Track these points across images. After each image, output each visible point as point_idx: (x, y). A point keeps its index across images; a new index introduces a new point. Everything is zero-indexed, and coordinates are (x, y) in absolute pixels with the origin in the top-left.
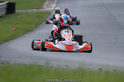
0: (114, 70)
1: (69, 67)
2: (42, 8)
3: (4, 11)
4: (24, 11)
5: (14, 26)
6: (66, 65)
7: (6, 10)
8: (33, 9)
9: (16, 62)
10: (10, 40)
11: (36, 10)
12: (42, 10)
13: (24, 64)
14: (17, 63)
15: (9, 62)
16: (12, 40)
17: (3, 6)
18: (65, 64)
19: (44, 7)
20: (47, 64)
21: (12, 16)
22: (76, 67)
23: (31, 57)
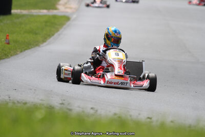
0: (172, 122)
1: (97, 111)
2: (56, 9)
4: (25, 12)
5: (8, 36)
6: (92, 108)
8: (40, 9)
9: (9, 97)
11: (44, 12)
12: (54, 12)
13: (24, 102)
14: (11, 99)
16: (4, 59)
18: (92, 106)
19: (59, 7)
20: (61, 104)
21: (5, 19)
22: (110, 112)
23: (35, 90)
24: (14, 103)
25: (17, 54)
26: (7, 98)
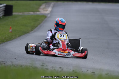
1: (63, 69)
2: (39, 11)
3: (2, 13)
4: (21, 14)
5: (11, 27)
6: (60, 68)
7: (3, 12)
8: (29, 12)
9: (12, 63)
10: (7, 41)
11: (32, 13)
12: (38, 13)
13: (21, 65)
14: (13, 64)
15: (6, 63)
16: (8, 41)
17: (1, 9)
19: (40, 10)
20: (42, 66)
21: (9, 18)
22: (70, 69)
23: (27, 58)
24: (14, 66)
25: (16, 38)
26: (11, 63)
